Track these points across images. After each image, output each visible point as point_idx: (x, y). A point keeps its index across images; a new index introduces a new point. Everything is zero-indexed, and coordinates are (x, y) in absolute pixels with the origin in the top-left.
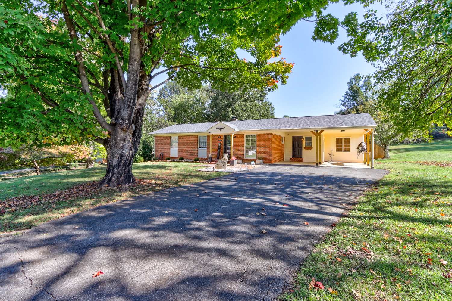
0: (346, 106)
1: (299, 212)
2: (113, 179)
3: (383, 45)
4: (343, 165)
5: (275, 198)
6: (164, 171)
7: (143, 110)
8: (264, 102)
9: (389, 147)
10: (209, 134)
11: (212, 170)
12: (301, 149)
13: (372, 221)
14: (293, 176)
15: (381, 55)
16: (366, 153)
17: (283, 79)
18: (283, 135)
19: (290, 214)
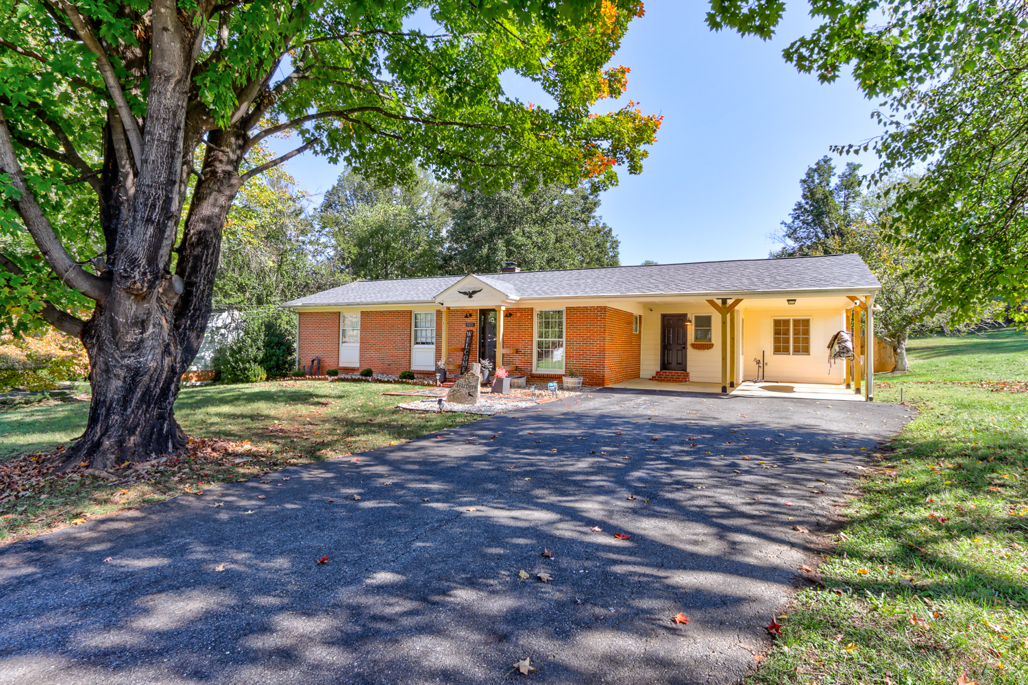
0: (796, 240)
1: (661, 566)
2: (107, 443)
3: (914, 45)
4: (790, 390)
5: (592, 506)
6: (303, 410)
7: (219, 237)
8: (590, 225)
9: (908, 343)
10: (440, 308)
11: (436, 407)
12: (685, 348)
13: (900, 607)
14: (655, 427)
15: (909, 74)
16: (851, 359)
17: (632, 159)
18: (636, 311)
19: (632, 574)
